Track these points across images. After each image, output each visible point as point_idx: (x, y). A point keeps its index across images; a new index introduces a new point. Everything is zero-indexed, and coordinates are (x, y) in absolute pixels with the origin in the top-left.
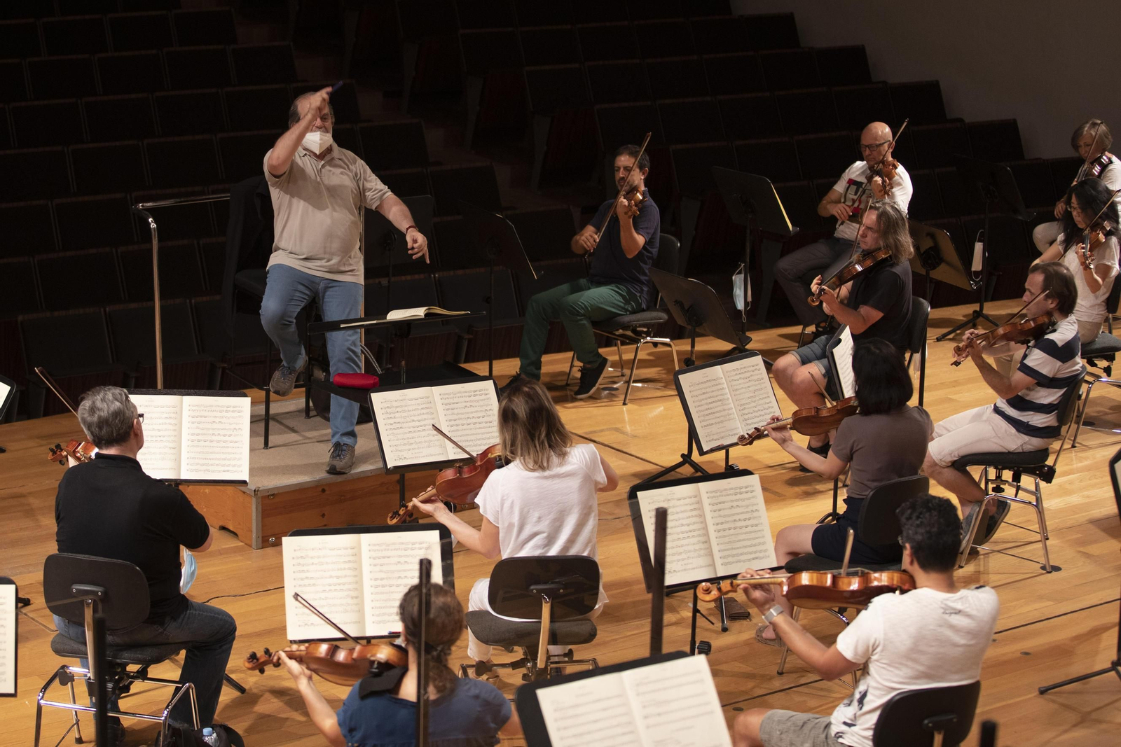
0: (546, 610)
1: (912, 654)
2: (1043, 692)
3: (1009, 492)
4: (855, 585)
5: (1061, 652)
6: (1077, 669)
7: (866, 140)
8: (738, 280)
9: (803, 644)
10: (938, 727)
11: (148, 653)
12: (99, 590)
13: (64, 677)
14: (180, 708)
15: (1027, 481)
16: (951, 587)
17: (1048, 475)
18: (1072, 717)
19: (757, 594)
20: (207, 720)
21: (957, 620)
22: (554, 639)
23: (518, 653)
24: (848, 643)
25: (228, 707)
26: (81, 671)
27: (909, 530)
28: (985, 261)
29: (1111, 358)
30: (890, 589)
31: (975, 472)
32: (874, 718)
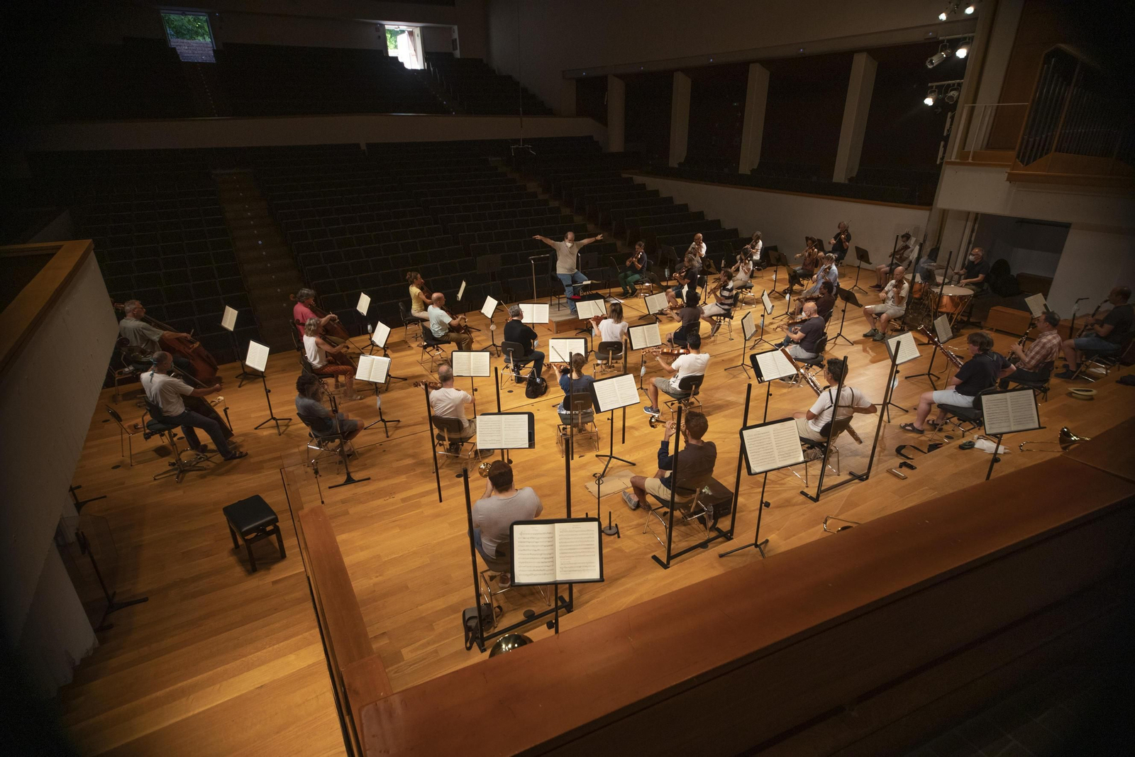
0: (611, 352)
1: (688, 368)
2: (725, 370)
3: (723, 321)
4: (676, 352)
5: (731, 360)
6: (734, 365)
7: (696, 238)
8: (666, 270)
9: (664, 365)
10: (694, 384)
11: (525, 362)
12: (513, 349)
13: (507, 367)
14: (532, 373)
15: (727, 319)
16: (698, 353)
17: (732, 318)
18: (732, 376)
19: (654, 354)
20: (539, 376)
21: (699, 361)
22: (613, 359)
23: (605, 362)
24: (674, 366)
25: (544, 372)
26: (511, 366)
27: (689, 340)
28: (725, 265)
29: (751, 289)
30: (684, 354)
31: (715, 318)
32: (679, 381)
